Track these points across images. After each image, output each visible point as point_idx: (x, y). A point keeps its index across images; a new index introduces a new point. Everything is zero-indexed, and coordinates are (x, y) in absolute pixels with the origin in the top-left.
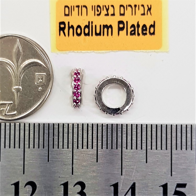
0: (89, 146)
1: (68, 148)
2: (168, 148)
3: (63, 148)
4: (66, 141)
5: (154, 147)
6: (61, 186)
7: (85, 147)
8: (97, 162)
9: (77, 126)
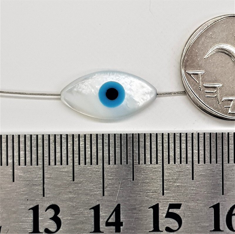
0: (63, 162)
1: (37, 164)
2: (158, 162)
3: (31, 165)
4: (34, 156)
5: (142, 162)
6: (30, 210)
7: (58, 163)
8: (74, 180)
9: (48, 138)
